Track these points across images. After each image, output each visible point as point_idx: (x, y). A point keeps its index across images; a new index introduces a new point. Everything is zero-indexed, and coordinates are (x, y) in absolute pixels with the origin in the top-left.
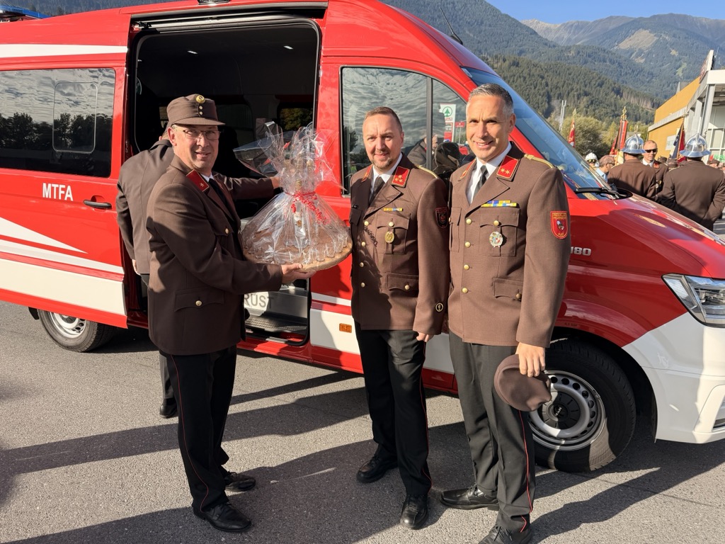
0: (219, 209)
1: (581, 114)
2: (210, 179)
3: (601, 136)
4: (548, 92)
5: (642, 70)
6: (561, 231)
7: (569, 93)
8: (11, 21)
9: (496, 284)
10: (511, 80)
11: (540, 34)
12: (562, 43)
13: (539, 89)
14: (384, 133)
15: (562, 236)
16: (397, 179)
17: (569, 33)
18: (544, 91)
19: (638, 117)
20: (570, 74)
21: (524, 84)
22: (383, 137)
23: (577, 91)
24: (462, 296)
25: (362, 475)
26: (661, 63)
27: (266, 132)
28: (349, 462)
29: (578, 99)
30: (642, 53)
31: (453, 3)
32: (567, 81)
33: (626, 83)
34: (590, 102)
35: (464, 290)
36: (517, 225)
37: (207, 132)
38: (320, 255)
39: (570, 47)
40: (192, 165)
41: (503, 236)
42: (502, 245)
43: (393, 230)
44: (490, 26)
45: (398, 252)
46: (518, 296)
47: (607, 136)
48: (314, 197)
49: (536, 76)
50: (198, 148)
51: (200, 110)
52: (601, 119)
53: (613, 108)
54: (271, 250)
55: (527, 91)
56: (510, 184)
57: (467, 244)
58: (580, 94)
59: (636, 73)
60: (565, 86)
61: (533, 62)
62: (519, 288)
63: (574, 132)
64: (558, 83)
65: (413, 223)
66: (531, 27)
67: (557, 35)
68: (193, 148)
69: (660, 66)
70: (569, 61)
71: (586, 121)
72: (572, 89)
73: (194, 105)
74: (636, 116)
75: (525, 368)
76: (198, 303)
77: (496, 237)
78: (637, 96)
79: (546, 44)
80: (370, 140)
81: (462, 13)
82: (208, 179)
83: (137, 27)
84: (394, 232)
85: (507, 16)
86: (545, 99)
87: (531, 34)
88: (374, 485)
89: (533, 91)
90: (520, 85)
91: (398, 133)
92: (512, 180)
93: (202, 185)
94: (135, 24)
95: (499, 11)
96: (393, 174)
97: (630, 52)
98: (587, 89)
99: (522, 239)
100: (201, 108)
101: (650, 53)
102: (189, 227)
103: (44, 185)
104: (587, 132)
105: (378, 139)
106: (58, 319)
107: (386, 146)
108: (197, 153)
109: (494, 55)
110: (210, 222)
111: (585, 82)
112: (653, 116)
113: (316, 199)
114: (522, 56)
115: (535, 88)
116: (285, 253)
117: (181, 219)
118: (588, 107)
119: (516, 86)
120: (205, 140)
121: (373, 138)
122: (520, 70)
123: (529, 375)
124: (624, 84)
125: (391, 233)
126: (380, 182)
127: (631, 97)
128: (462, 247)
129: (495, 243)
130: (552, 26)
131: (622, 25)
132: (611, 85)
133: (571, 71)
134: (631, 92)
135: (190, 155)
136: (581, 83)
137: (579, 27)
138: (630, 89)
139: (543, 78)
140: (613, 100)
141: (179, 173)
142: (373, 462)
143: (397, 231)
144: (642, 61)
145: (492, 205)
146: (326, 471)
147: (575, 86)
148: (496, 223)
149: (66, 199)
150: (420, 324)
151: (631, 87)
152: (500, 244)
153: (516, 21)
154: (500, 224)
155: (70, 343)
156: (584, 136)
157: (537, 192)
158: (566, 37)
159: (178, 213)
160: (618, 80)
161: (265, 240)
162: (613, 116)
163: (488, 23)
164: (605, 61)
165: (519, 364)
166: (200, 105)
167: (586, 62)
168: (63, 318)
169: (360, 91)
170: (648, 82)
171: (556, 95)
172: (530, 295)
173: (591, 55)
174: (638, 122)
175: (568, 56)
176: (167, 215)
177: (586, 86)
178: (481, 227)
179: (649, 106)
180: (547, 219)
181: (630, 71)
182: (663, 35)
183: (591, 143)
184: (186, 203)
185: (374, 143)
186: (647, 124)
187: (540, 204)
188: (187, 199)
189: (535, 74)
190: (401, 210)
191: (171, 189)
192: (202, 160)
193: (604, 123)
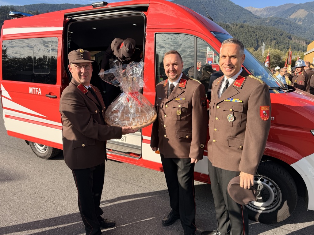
0: (92, 101)
1: (272, 48)
2: (89, 88)
3: (282, 58)
4: (257, 39)
5: (301, 27)
6: (265, 116)
7: (266, 39)
8: (17, 18)
9: (230, 140)
10: (240, 34)
11: (253, 13)
12: (263, 17)
13: (253, 38)
14: (174, 62)
15: (266, 119)
16: (181, 85)
17: (267, 12)
18: (255, 38)
19: (299, 49)
20: (267, 30)
21: (246, 35)
22: (173, 65)
23: (270, 38)
24: (213, 143)
25: (164, 222)
26: (310, 24)
27: (114, 65)
28: (159, 215)
29: (271, 41)
30: (301, 20)
31: (214, 1)
32: (266, 34)
33: (294, 33)
34: (276, 43)
35: (214, 141)
36: (242, 112)
37: (86, 66)
38: (141, 122)
39: (267, 19)
40: (80, 81)
41: (234, 117)
42: (234, 121)
43: (180, 109)
44: (230, 10)
45: (183, 119)
46: (241, 147)
47: (284, 58)
48: (138, 94)
49: (251, 32)
50: (82, 74)
51: (81, 56)
52: (282, 50)
53: (287, 45)
54: (117, 120)
55: (247, 39)
56: (240, 90)
57: (217, 118)
58: (272, 39)
59: (298, 29)
60: (265, 36)
61: (250, 26)
62: (242, 143)
63: (269, 56)
64: (262, 34)
65: (190, 105)
66: (249, 10)
67: (261, 13)
68: (80, 73)
69: (310, 25)
70: (267, 25)
71: (275, 51)
72: (268, 37)
73: (79, 54)
74: (298, 48)
75: (243, 185)
76: (83, 145)
77: (230, 117)
78: (299, 39)
79: (256, 17)
80: (167, 66)
81: (218, 5)
82: (88, 88)
83: (67, 19)
84: (181, 110)
85: (238, 6)
86: (256, 42)
87: (249, 13)
88: (170, 227)
89: (250, 38)
90: (244, 36)
91: (181, 63)
92: (241, 89)
93: (84, 91)
94: (67, 17)
95: (234, 4)
96: (179, 82)
97: (295, 19)
98: (275, 37)
99: (244, 119)
100: (82, 55)
101: (305, 19)
102: (77, 111)
103: (30, 88)
104: (275, 56)
105: (171, 66)
106: (37, 145)
107: (175, 69)
108: (82, 76)
109: (232, 23)
110: (87, 108)
111: (274, 34)
112: (306, 48)
113: (138, 95)
114: (245, 23)
115: (251, 37)
116: (124, 121)
117: (73, 107)
118: (276, 45)
119: (242, 37)
120: (85, 70)
121: (168, 65)
122: (244, 29)
123: (245, 188)
124: (293, 34)
125: (180, 110)
126: (172, 86)
127: (296, 40)
128: (214, 119)
129: (230, 120)
130: (259, 9)
131: (291, 8)
132: (286, 35)
133: (267, 29)
134: (296, 38)
135: (78, 77)
136: (272, 34)
137: (272, 9)
138: (295, 36)
139: (254, 32)
140: (287, 41)
141: (73, 85)
142: (170, 216)
143: (183, 109)
144: (302, 23)
145: (230, 101)
146: (148, 219)
147: (270, 36)
148: (231, 110)
149: (38, 94)
150: (192, 154)
151: (296, 35)
152: (233, 120)
153: (242, 8)
154: (233, 110)
155: (42, 155)
156: (274, 58)
157: (253, 95)
158: (265, 13)
159: (72, 104)
160: (290, 32)
161: (115, 115)
162: (287, 49)
163: (229, 9)
164: (283, 24)
165: (240, 182)
166: (82, 53)
167: (274, 25)
168: (39, 145)
169: (171, 43)
170: (304, 33)
171: (261, 40)
172: (247, 148)
173: (277, 21)
174: (299, 51)
175: (266, 23)
176: (67, 106)
177: (274, 35)
178: (224, 111)
179: (304, 43)
180: (258, 110)
181: (295, 28)
182: (311, 11)
183: (277, 61)
184: (76, 100)
185: (169, 68)
186: (303, 52)
187: (254, 102)
188: (76, 98)
189: (251, 31)
190: (184, 99)
191: (68, 94)
192: (84, 79)
193: (283, 52)
